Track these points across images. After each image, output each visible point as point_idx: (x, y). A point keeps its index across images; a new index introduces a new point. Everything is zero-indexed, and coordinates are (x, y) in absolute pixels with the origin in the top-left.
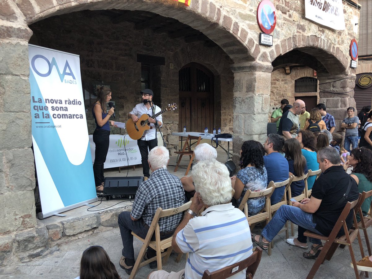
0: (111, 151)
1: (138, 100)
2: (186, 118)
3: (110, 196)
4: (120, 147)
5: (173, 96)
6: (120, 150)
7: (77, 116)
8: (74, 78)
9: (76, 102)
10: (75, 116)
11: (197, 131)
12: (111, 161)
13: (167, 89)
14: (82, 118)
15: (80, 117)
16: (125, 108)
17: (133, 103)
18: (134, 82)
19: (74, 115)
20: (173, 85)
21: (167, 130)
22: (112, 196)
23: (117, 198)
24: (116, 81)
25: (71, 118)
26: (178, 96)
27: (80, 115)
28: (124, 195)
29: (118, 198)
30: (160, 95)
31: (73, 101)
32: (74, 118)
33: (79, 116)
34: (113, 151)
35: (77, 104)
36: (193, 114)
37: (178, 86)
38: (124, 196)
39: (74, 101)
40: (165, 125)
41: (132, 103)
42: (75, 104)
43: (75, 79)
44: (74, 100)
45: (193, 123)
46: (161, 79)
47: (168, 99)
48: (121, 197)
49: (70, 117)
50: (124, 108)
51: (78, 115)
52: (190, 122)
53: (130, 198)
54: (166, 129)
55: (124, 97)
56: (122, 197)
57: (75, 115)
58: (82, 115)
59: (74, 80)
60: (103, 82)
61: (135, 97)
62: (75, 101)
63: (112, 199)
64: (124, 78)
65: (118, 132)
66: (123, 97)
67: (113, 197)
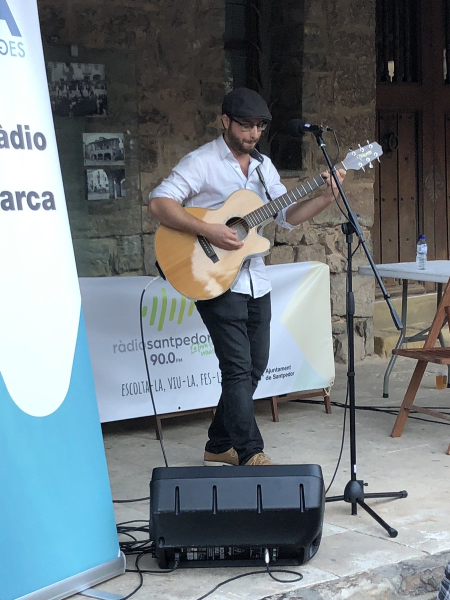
0: (122, 348)
1: (211, 125)
2: (398, 200)
3: (177, 550)
4: (160, 329)
5: (352, 107)
6: (157, 344)
7: (34, 201)
8: (15, 31)
9: (28, 134)
10: (24, 200)
11: (445, 254)
12: (125, 392)
13: (327, 76)
14: (53, 207)
15: (45, 202)
16: (160, 159)
17: (191, 138)
18: (195, 46)
19: (20, 195)
20: (352, 56)
21: (328, 252)
22: (185, 552)
23: (207, 562)
24: (124, 45)
25: (12, 207)
26: (373, 103)
27: (44, 194)
28: (240, 547)
29: (211, 558)
30: (300, 102)
31: (13, 133)
32: (20, 208)
33: (41, 200)
34: (130, 347)
35: (30, 147)
36: (428, 180)
37: (374, 60)
38: (239, 551)
39: (19, 134)
40: (319, 231)
41: (187, 139)
42: (21, 146)
43: (19, 35)
44: (19, 127)
45: (429, 220)
46: (306, 31)
47: (329, 118)
48: (222, 557)
49: (7, 204)
50: (156, 162)
51: (37, 196)
52: (414, 215)
53: (267, 560)
54: (324, 251)
55: (156, 112)
56: (227, 557)
57: (23, 192)
58: (50, 194)
59: (16, 39)
60: (75, 51)
61: (199, 113)
62: (24, 131)
63: (185, 564)
64: (158, 31)
65: (133, 266)
66: (153, 116)
67: (190, 556)
